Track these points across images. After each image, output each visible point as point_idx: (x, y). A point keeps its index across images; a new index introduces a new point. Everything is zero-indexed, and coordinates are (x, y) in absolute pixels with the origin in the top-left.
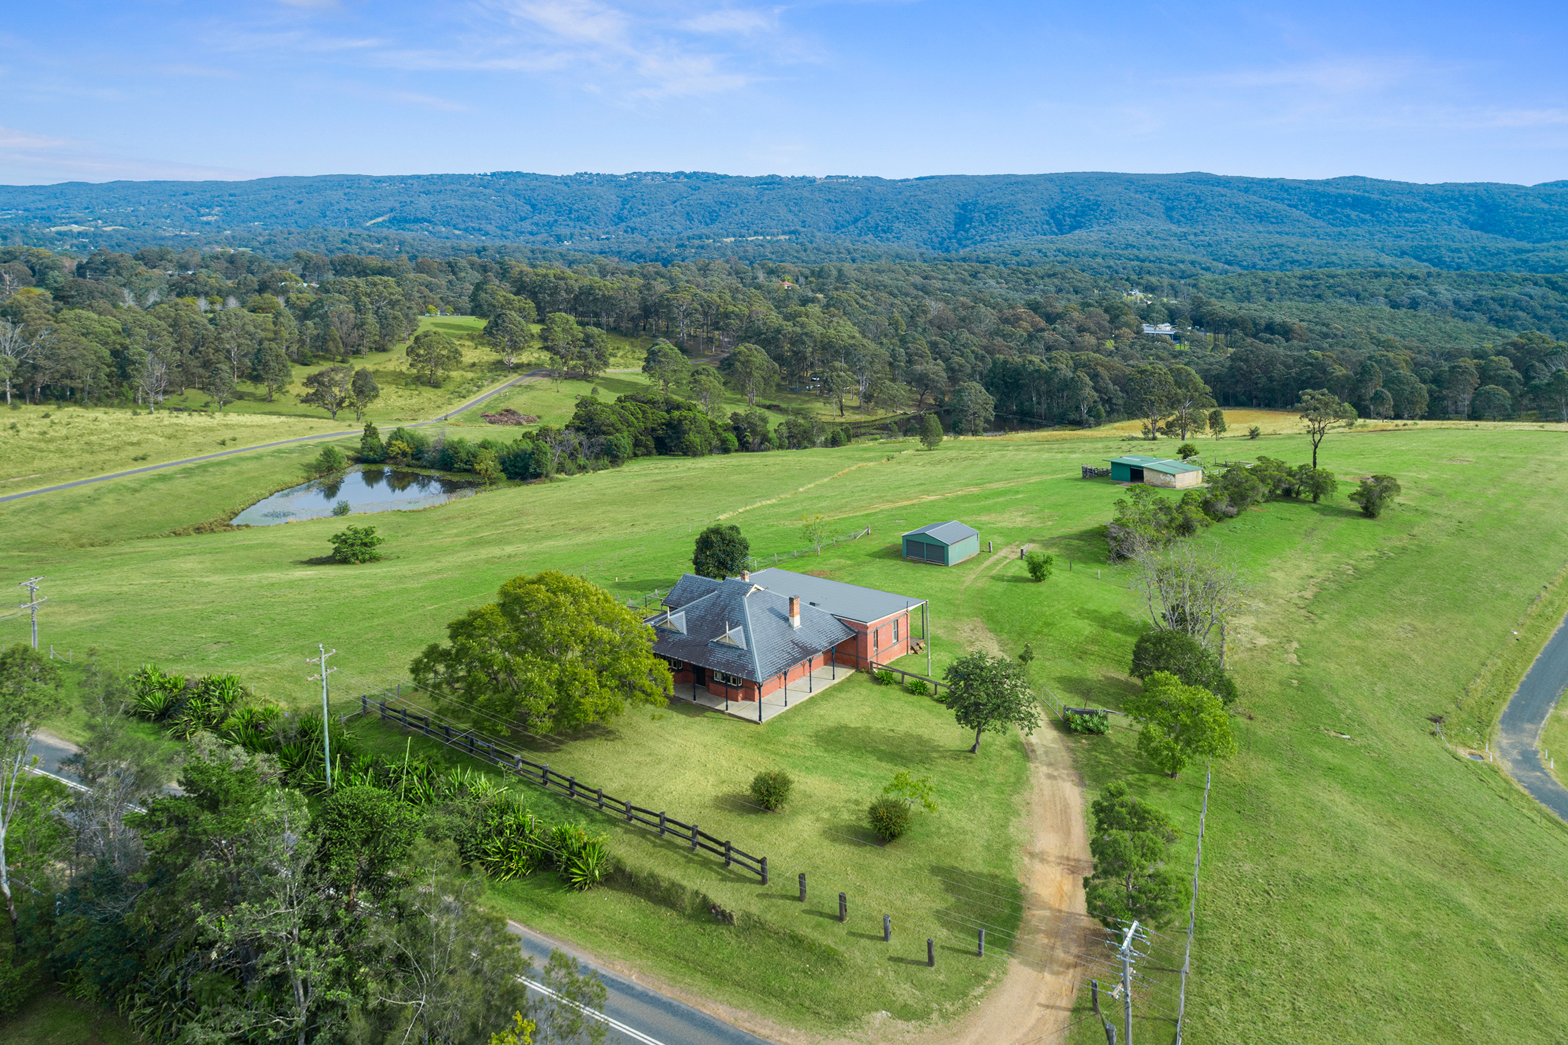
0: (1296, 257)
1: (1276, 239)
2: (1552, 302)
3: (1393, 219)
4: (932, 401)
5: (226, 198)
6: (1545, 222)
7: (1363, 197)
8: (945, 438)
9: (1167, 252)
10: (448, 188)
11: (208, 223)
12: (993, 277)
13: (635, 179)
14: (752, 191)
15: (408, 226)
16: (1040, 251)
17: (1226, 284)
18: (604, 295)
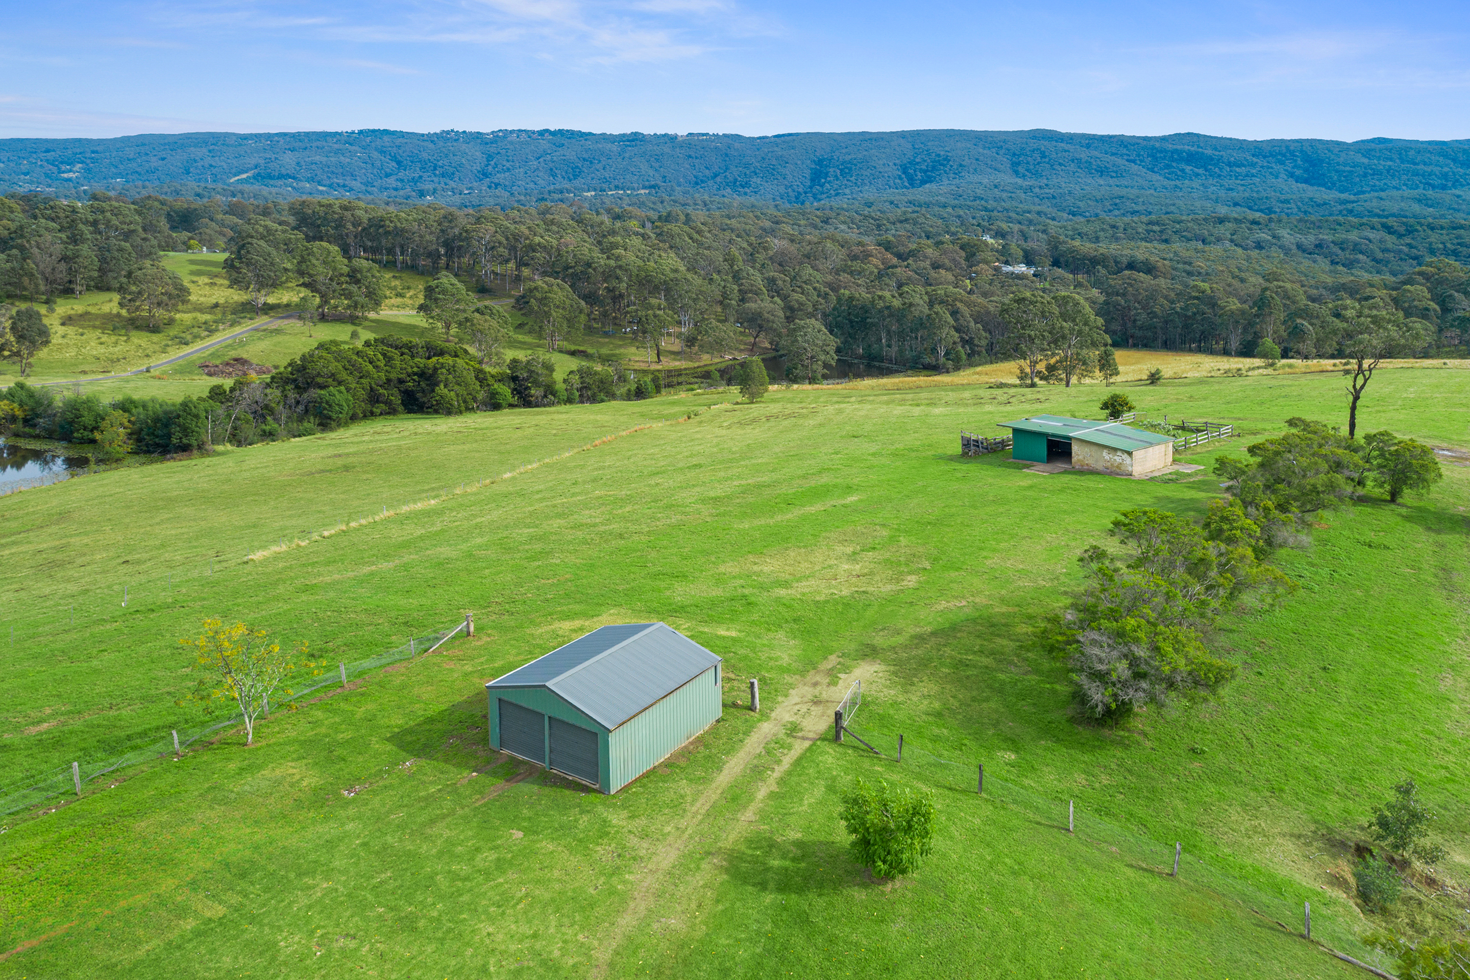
0: (1136, 208)
1: (1117, 191)
2: (1390, 246)
3: (1224, 173)
4: (768, 345)
5: (88, 155)
6: (1365, 175)
7: (1197, 153)
8: (770, 387)
9: (1014, 203)
10: (314, 144)
11: (69, 180)
12: (844, 223)
13: (501, 137)
14: (615, 148)
15: (272, 182)
16: (892, 203)
17: (1074, 229)
18: (396, 227)
